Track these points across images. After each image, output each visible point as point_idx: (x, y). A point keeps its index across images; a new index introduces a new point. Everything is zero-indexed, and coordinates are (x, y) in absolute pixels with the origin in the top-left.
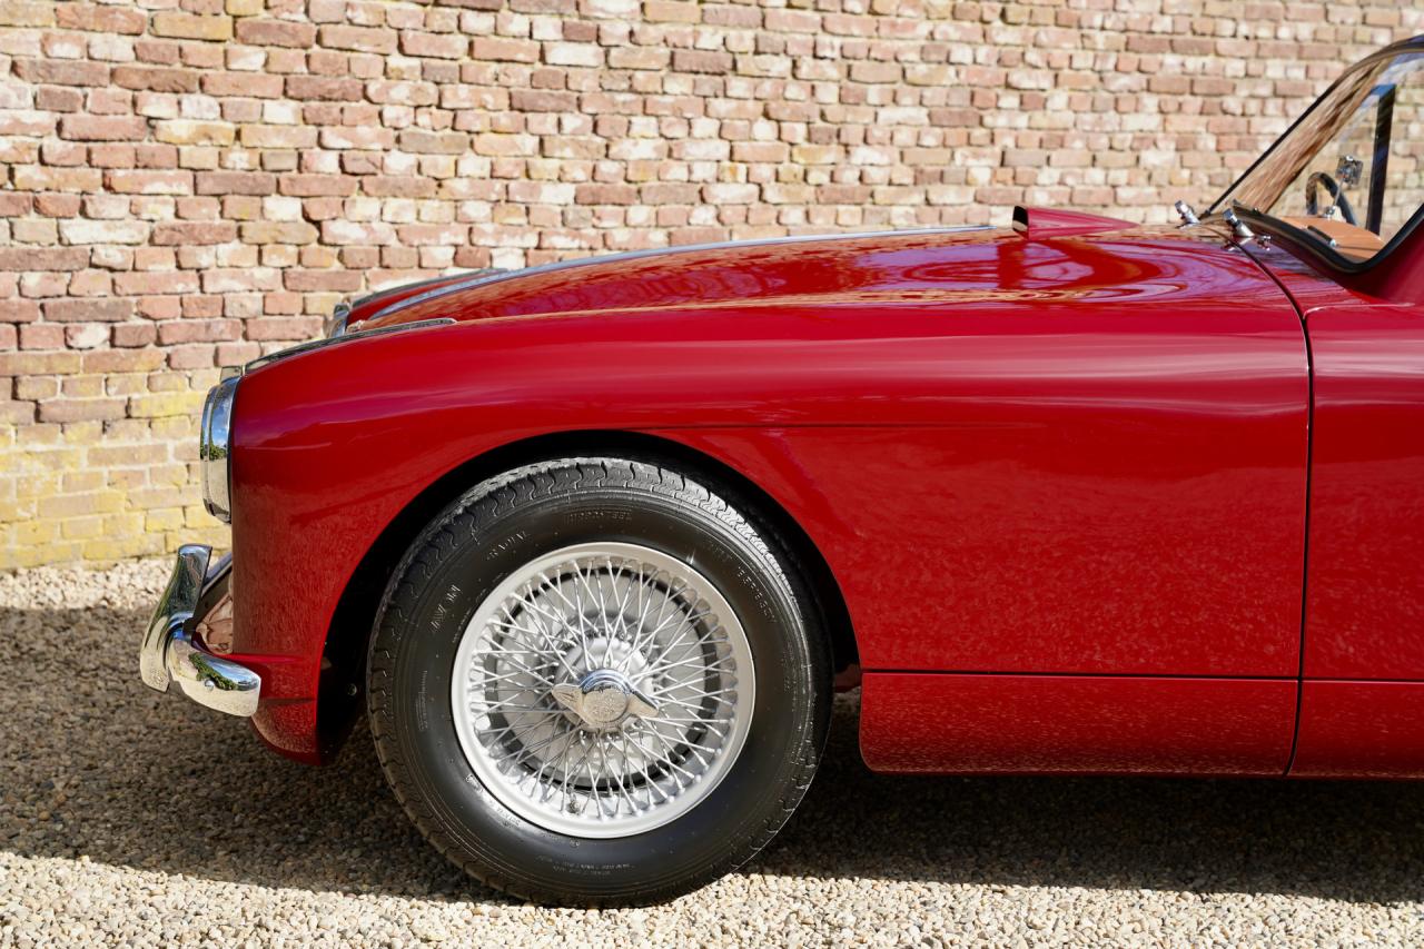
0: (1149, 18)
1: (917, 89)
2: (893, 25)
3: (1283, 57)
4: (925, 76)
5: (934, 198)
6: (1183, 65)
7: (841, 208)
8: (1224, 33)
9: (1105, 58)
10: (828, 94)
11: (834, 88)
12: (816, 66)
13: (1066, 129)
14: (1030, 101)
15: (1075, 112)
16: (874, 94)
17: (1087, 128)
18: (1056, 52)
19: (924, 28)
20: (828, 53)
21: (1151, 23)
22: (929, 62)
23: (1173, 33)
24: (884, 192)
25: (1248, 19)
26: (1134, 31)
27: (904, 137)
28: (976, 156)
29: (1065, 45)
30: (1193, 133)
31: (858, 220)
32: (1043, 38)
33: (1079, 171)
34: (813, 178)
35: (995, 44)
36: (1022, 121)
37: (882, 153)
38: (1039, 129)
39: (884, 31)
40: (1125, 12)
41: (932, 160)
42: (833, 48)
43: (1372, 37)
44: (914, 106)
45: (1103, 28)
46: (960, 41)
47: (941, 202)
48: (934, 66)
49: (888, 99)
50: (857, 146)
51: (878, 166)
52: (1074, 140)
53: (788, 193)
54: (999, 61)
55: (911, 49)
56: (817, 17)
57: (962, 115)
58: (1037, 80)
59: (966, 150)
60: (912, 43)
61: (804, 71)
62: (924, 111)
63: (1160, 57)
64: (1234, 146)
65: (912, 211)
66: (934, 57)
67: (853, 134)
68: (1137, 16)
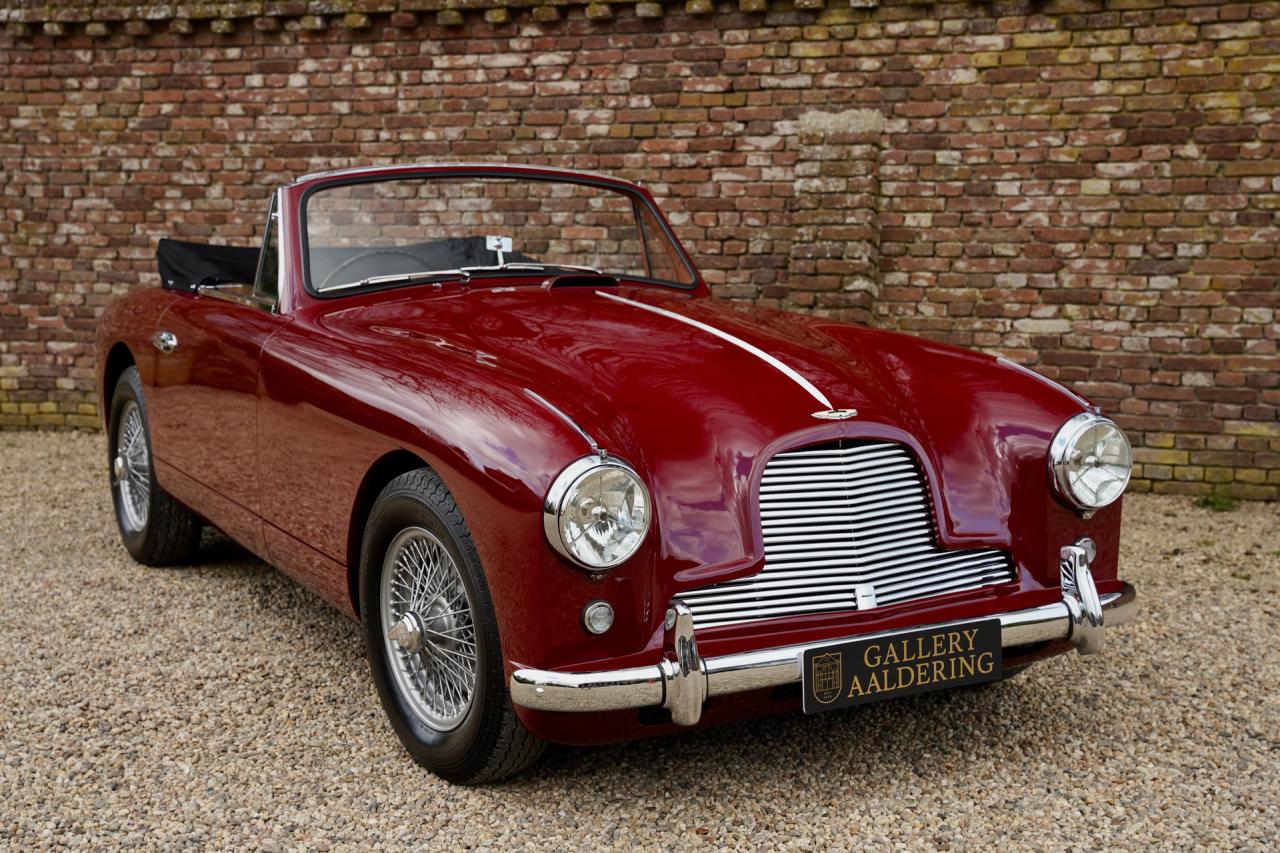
0: (290, 133)
1: (100, 188)
2: (76, 150)
3: (434, 154)
4: (103, 179)
5: (123, 255)
6: (329, 164)
7: (56, 260)
8: (365, 139)
9: (253, 162)
10: (37, 192)
11: (41, 188)
12: (23, 177)
13: (225, 211)
14: (193, 193)
15: (233, 199)
16: (67, 191)
17: (244, 209)
18: (208, 160)
19: (97, 150)
20: (30, 168)
21: (290, 137)
22: (105, 170)
23: (313, 142)
24: (87, 252)
25: (390, 129)
26: (276, 142)
27: (94, 216)
28: (152, 228)
29: (215, 155)
30: (347, 211)
31: (69, 267)
32: (195, 151)
33: (243, 239)
34: (32, 241)
35: (158, 157)
36: (187, 205)
37: (80, 227)
38: (204, 211)
39: (69, 153)
40: (268, 130)
41: (118, 232)
42: (33, 164)
43: (535, 133)
44: (97, 197)
45: (245, 142)
46: (128, 157)
47: (129, 257)
48: (110, 173)
49: (77, 194)
50: (62, 222)
51: (80, 235)
52: (233, 217)
53: (17, 250)
54: (161, 166)
55: (93, 163)
56: (19, 147)
57: (136, 203)
58: (194, 178)
59: (144, 226)
60: (91, 160)
61: (16, 178)
62: (105, 201)
63: (306, 159)
64: (392, 221)
65: (109, 263)
66: (109, 167)
67: (58, 214)
68: (277, 132)
